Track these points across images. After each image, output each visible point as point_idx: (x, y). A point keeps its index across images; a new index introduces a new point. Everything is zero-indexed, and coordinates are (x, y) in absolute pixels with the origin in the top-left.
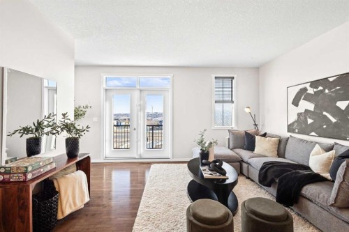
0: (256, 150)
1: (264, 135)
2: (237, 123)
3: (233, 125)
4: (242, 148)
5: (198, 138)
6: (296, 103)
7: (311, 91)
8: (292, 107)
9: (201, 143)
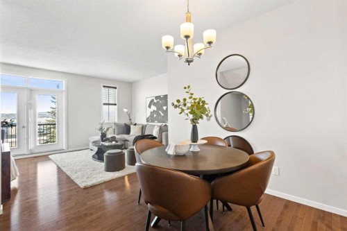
0: (131, 133)
1: (135, 125)
2: (118, 119)
3: (116, 121)
4: (123, 133)
5: (99, 127)
6: (150, 107)
7: (155, 101)
8: (148, 108)
9: (101, 129)
